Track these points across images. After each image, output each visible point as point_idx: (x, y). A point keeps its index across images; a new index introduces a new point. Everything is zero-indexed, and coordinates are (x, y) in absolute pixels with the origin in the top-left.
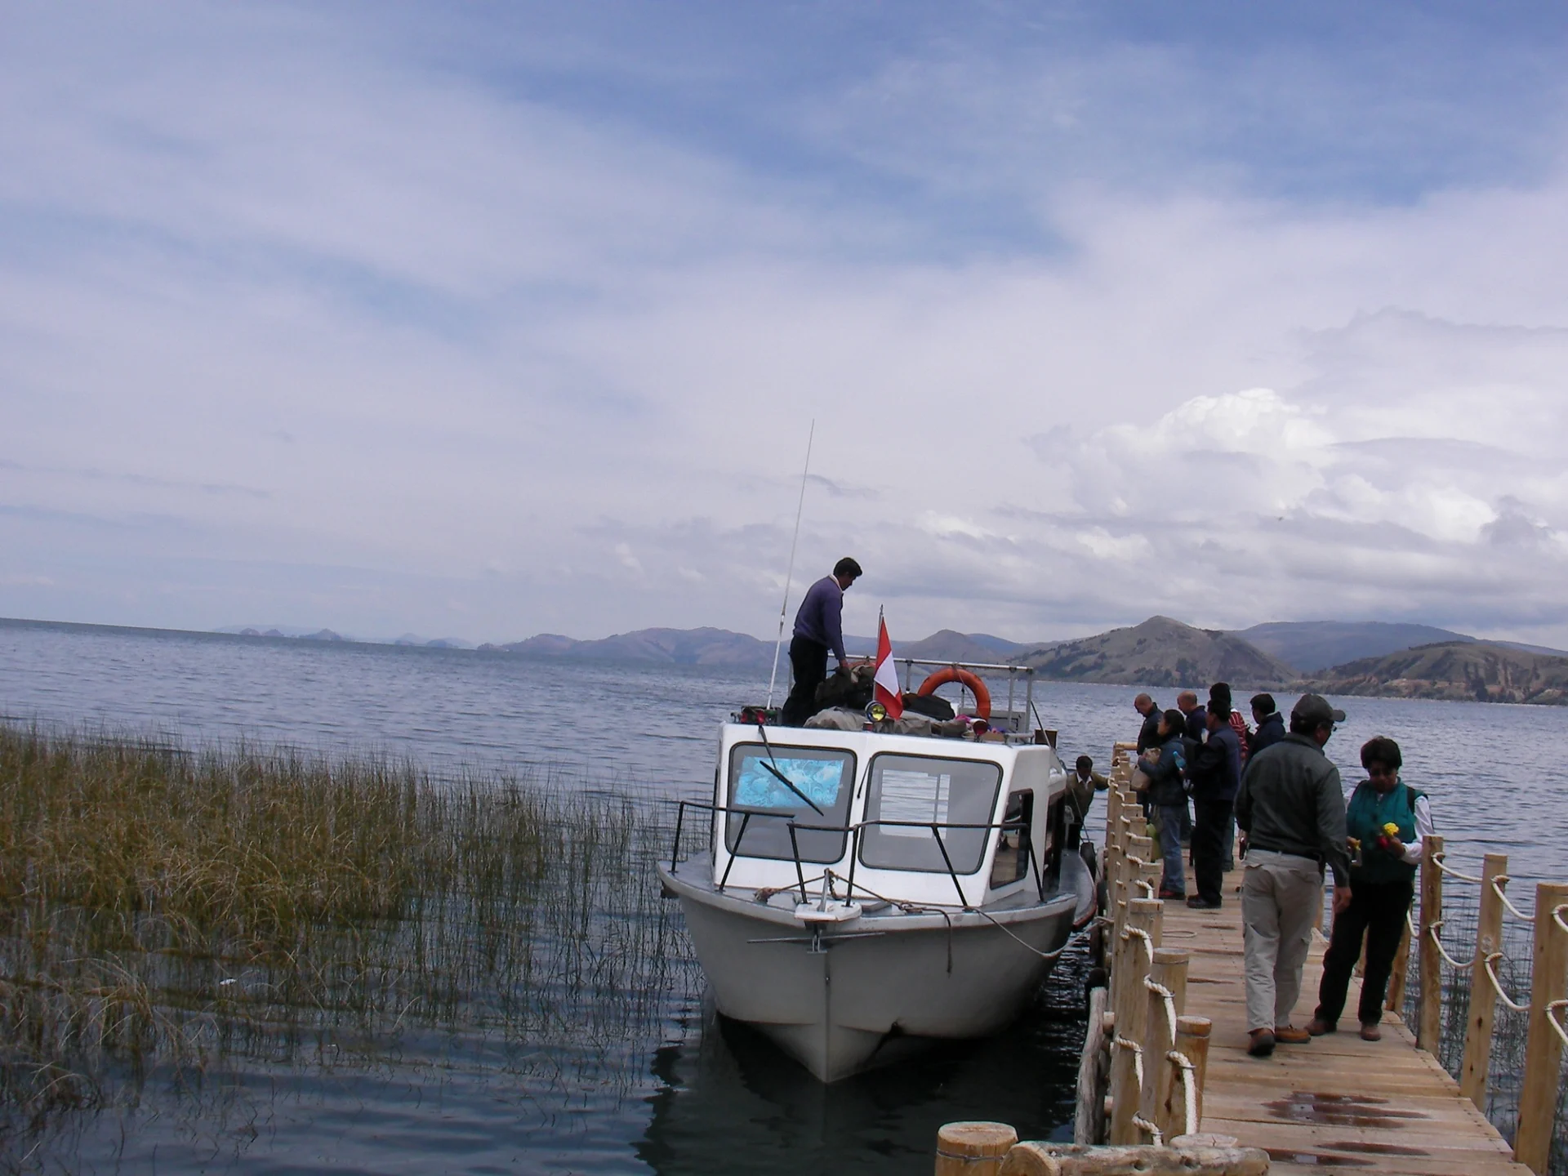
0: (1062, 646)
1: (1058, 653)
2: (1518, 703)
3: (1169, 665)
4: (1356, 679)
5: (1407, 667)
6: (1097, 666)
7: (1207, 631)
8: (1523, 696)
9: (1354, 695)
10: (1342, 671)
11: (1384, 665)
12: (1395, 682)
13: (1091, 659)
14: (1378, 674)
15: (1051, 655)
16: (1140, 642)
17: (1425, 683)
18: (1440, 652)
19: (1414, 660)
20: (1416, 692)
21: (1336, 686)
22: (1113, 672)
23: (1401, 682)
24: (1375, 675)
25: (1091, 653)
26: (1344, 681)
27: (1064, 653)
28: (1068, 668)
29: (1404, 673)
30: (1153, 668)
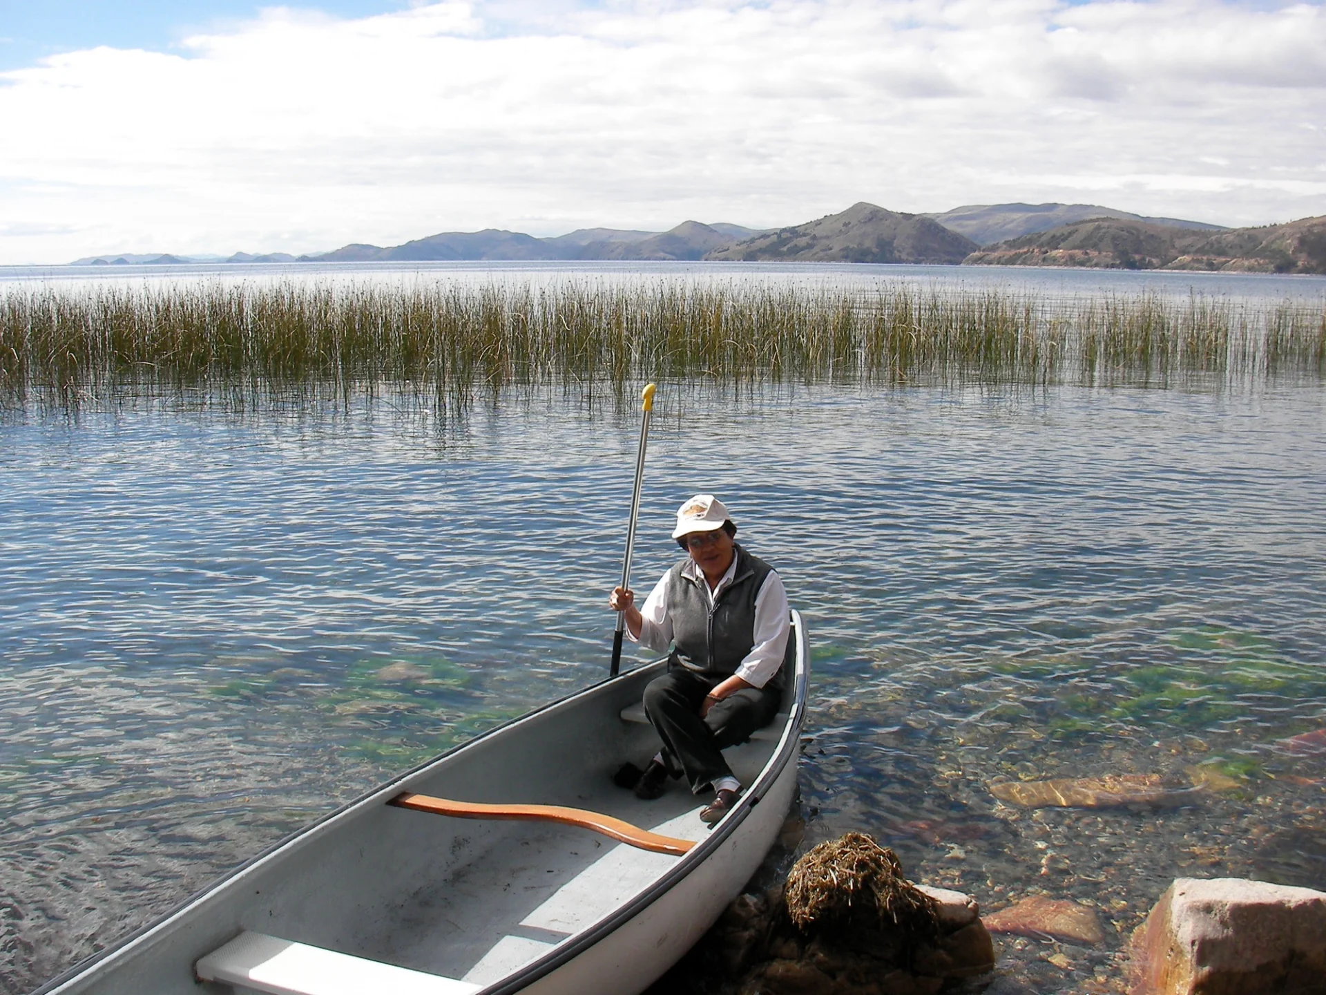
0: (784, 230)
1: (779, 236)
2: (1156, 268)
3: (868, 243)
4: (1021, 251)
5: (1063, 240)
6: (810, 246)
7: (902, 213)
8: (1160, 263)
9: (1020, 264)
10: (1011, 245)
11: (1044, 239)
12: (1054, 253)
13: (803, 241)
14: (1041, 246)
15: (774, 238)
16: (845, 225)
17: (1078, 253)
18: (1090, 226)
19: (1070, 234)
20: (1072, 261)
21: (1005, 258)
22: (822, 250)
23: (1058, 253)
24: (1038, 247)
25: (804, 235)
26: (1013, 252)
27: (784, 235)
28: (785, 249)
29: (1062, 245)
30: (856, 246)
